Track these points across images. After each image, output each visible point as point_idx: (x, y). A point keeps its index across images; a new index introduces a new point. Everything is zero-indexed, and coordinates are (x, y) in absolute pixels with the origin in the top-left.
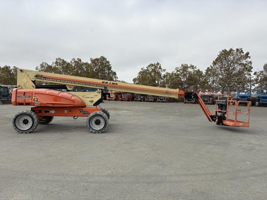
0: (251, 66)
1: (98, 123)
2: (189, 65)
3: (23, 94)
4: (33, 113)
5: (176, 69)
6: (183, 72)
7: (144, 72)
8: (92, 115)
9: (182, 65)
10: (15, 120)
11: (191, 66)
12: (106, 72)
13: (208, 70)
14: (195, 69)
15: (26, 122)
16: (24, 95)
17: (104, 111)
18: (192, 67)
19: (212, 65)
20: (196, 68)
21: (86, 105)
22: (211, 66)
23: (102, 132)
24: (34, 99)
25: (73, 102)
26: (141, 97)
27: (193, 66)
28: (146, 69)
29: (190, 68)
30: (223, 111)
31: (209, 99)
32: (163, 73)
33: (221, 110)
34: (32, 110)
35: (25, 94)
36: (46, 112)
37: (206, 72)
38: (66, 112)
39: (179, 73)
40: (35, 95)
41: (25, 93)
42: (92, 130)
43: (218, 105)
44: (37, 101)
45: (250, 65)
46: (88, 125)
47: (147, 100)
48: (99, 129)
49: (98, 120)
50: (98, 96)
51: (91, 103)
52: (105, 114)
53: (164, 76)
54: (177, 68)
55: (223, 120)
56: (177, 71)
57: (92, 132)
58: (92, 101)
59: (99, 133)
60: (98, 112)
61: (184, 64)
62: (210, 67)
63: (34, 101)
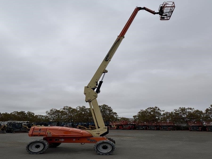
1: (105, 148)
3: (39, 130)
4: (46, 141)
6: (182, 112)
7: (143, 112)
8: (99, 143)
10: (28, 146)
12: (107, 112)
15: (38, 147)
17: (110, 139)
21: (93, 136)
23: (110, 154)
24: (48, 133)
25: (81, 134)
26: (143, 127)
28: (145, 110)
32: (162, 113)
34: (44, 139)
35: (41, 130)
36: (56, 140)
38: (74, 140)
40: (49, 130)
42: (99, 153)
44: (50, 134)
46: (96, 149)
47: (149, 129)
48: (106, 152)
49: (106, 146)
50: (104, 130)
51: (97, 134)
52: (111, 142)
53: (164, 114)
56: (176, 111)
57: (99, 154)
58: (99, 134)
59: (106, 155)
60: (105, 141)
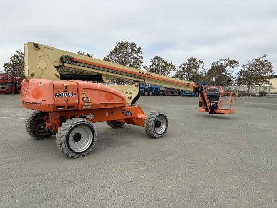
1: (159, 125)
3: (64, 90)
8: (156, 116)
16: (66, 91)
24: (83, 98)
25: (122, 99)
35: (68, 90)
38: (107, 115)
41: (66, 87)
42: (156, 135)
44: (88, 100)
48: (161, 132)
49: (159, 121)
50: (136, 91)
51: (129, 100)
58: (131, 98)
63: (84, 101)
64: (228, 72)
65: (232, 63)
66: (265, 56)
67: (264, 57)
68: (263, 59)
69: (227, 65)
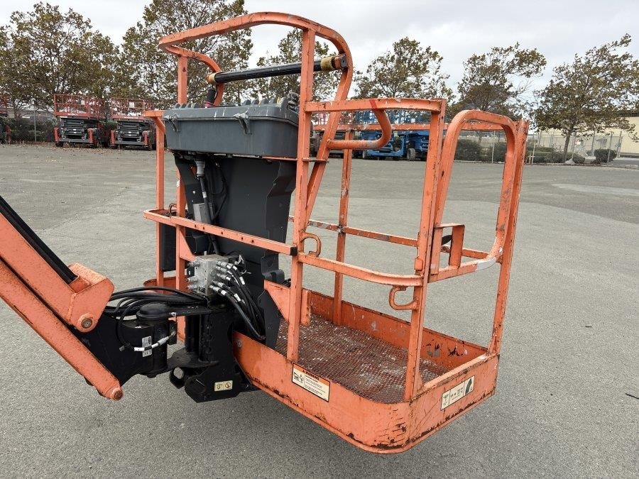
0: (250, 41)
2: (63, 11)
5: (15, 19)
9: (38, 8)
11: (71, 16)
13: (131, 36)
14: (88, 30)
18: (76, 19)
19: (143, 22)
20: (90, 27)
22: (138, 25)
27: (80, 17)
29: (68, 20)
30: (247, 239)
31: (141, 134)
33: (216, 222)
37: (124, 42)
39: (26, 34)
43: (184, 160)
45: (247, 38)
54: (17, 16)
55: (245, 342)
61: (45, 6)
62: (137, 28)
64: (511, 90)
65: (529, 60)
66: (625, 41)
67: (622, 42)
68: (620, 51)
69: (511, 66)
